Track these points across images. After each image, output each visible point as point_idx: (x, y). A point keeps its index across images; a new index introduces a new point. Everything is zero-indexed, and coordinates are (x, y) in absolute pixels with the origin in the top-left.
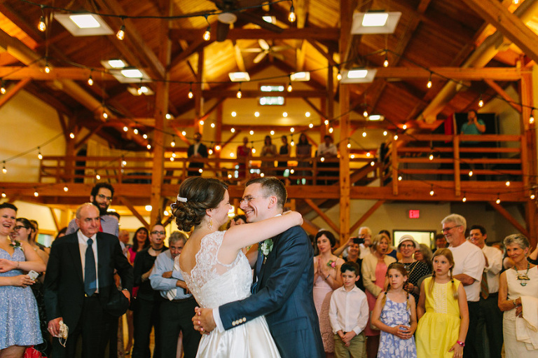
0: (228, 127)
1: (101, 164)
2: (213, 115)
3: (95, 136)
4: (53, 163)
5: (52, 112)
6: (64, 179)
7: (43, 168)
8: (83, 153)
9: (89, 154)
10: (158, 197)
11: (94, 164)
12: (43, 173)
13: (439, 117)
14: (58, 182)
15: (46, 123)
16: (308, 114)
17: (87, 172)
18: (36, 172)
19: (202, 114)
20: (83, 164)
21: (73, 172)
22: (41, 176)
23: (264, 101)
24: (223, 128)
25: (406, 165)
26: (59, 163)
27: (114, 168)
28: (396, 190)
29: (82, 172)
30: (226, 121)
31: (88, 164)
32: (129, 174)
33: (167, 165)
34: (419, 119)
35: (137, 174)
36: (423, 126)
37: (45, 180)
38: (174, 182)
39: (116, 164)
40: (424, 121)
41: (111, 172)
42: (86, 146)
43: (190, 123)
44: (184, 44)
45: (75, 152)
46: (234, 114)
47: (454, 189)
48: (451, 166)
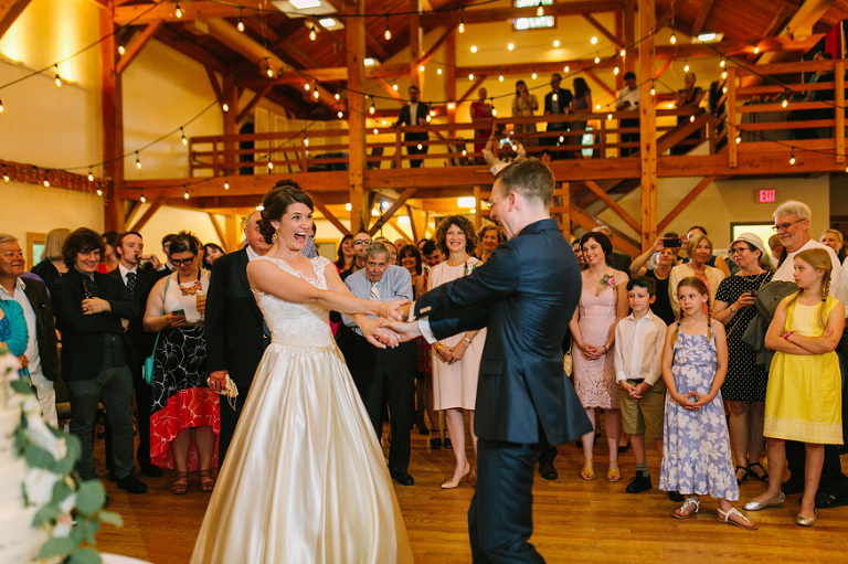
0: (463, 72)
1: (276, 143)
2: (440, 55)
3: (263, 101)
4: (208, 147)
5: (199, 69)
6: (224, 170)
7: (193, 155)
8: (249, 128)
9: (256, 131)
10: (359, 190)
11: (265, 144)
12: (195, 163)
13: (817, 28)
14: (216, 175)
15: (191, 86)
16: (594, 40)
17: (256, 157)
18: (184, 162)
19: (423, 53)
20: (250, 145)
21: (237, 159)
22: (192, 167)
23: (522, 23)
24: (457, 73)
25: (754, 117)
26: (215, 147)
27: (295, 149)
28: (733, 159)
29: (251, 158)
30: (461, 62)
31: (257, 145)
32: (318, 157)
33: (370, 139)
34: (784, 34)
35: (330, 156)
36: (790, 46)
37: (198, 173)
38: (385, 165)
39: (297, 142)
40: (792, 37)
41: (292, 156)
42: (253, 117)
43: (405, 70)
45: (238, 128)
46: (474, 49)
47: (833, 152)
48: (830, 113)
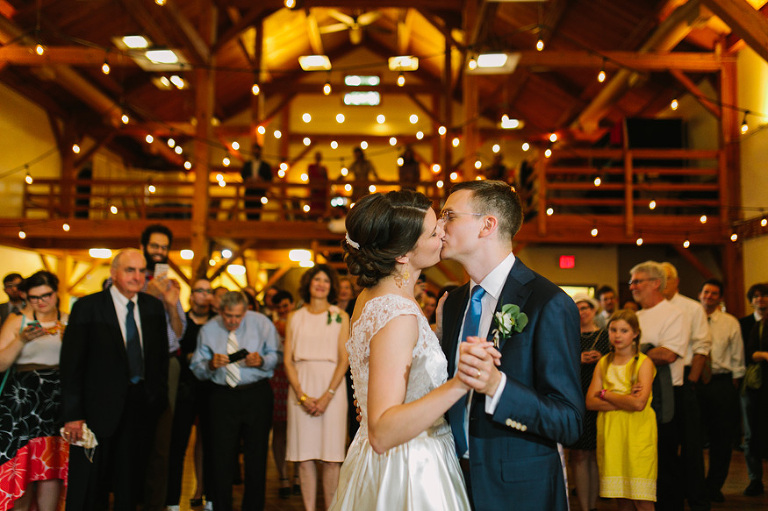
0: (299, 138)
1: (114, 190)
2: (276, 120)
3: (103, 150)
4: (44, 189)
5: (40, 114)
6: (59, 212)
7: (28, 196)
8: (87, 174)
9: (96, 175)
10: (201, 238)
11: (102, 190)
12: (29, 204)
13: (602, 123)
14: (51, 216)
15: (31, 129)
16: (414, 119)
17: (93, 202)
18: (18, 202)
19: (262, 116)
20: (86, 190)
21: (73, 202)
22: (25, 208)
23: (351, 99)
24: (290, 138)
25: (558, 193)
26: (52, 189)
27: (134, 197)
28: (543, 228)
29: (86, 202)
30: (295, 128)
31: (95, 190)
32: (157, 206)
33: (214, 191)
34: (574, 127)
35: (168, 205)
36: (580, 136)
37: (32, 214)
38: (222, 216)
39: (137, 190)
40: (581, 129)
41: (130, 203)
42: (91, 163)
43: (244, 132)
44: (234, 13)
45: (75, 173)
46: (307, 118)
47: (624, 227)
48: (621, 194)
